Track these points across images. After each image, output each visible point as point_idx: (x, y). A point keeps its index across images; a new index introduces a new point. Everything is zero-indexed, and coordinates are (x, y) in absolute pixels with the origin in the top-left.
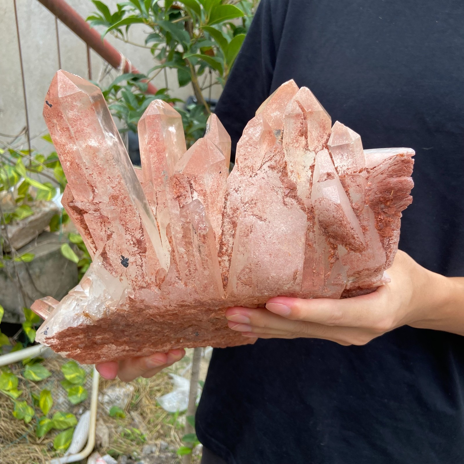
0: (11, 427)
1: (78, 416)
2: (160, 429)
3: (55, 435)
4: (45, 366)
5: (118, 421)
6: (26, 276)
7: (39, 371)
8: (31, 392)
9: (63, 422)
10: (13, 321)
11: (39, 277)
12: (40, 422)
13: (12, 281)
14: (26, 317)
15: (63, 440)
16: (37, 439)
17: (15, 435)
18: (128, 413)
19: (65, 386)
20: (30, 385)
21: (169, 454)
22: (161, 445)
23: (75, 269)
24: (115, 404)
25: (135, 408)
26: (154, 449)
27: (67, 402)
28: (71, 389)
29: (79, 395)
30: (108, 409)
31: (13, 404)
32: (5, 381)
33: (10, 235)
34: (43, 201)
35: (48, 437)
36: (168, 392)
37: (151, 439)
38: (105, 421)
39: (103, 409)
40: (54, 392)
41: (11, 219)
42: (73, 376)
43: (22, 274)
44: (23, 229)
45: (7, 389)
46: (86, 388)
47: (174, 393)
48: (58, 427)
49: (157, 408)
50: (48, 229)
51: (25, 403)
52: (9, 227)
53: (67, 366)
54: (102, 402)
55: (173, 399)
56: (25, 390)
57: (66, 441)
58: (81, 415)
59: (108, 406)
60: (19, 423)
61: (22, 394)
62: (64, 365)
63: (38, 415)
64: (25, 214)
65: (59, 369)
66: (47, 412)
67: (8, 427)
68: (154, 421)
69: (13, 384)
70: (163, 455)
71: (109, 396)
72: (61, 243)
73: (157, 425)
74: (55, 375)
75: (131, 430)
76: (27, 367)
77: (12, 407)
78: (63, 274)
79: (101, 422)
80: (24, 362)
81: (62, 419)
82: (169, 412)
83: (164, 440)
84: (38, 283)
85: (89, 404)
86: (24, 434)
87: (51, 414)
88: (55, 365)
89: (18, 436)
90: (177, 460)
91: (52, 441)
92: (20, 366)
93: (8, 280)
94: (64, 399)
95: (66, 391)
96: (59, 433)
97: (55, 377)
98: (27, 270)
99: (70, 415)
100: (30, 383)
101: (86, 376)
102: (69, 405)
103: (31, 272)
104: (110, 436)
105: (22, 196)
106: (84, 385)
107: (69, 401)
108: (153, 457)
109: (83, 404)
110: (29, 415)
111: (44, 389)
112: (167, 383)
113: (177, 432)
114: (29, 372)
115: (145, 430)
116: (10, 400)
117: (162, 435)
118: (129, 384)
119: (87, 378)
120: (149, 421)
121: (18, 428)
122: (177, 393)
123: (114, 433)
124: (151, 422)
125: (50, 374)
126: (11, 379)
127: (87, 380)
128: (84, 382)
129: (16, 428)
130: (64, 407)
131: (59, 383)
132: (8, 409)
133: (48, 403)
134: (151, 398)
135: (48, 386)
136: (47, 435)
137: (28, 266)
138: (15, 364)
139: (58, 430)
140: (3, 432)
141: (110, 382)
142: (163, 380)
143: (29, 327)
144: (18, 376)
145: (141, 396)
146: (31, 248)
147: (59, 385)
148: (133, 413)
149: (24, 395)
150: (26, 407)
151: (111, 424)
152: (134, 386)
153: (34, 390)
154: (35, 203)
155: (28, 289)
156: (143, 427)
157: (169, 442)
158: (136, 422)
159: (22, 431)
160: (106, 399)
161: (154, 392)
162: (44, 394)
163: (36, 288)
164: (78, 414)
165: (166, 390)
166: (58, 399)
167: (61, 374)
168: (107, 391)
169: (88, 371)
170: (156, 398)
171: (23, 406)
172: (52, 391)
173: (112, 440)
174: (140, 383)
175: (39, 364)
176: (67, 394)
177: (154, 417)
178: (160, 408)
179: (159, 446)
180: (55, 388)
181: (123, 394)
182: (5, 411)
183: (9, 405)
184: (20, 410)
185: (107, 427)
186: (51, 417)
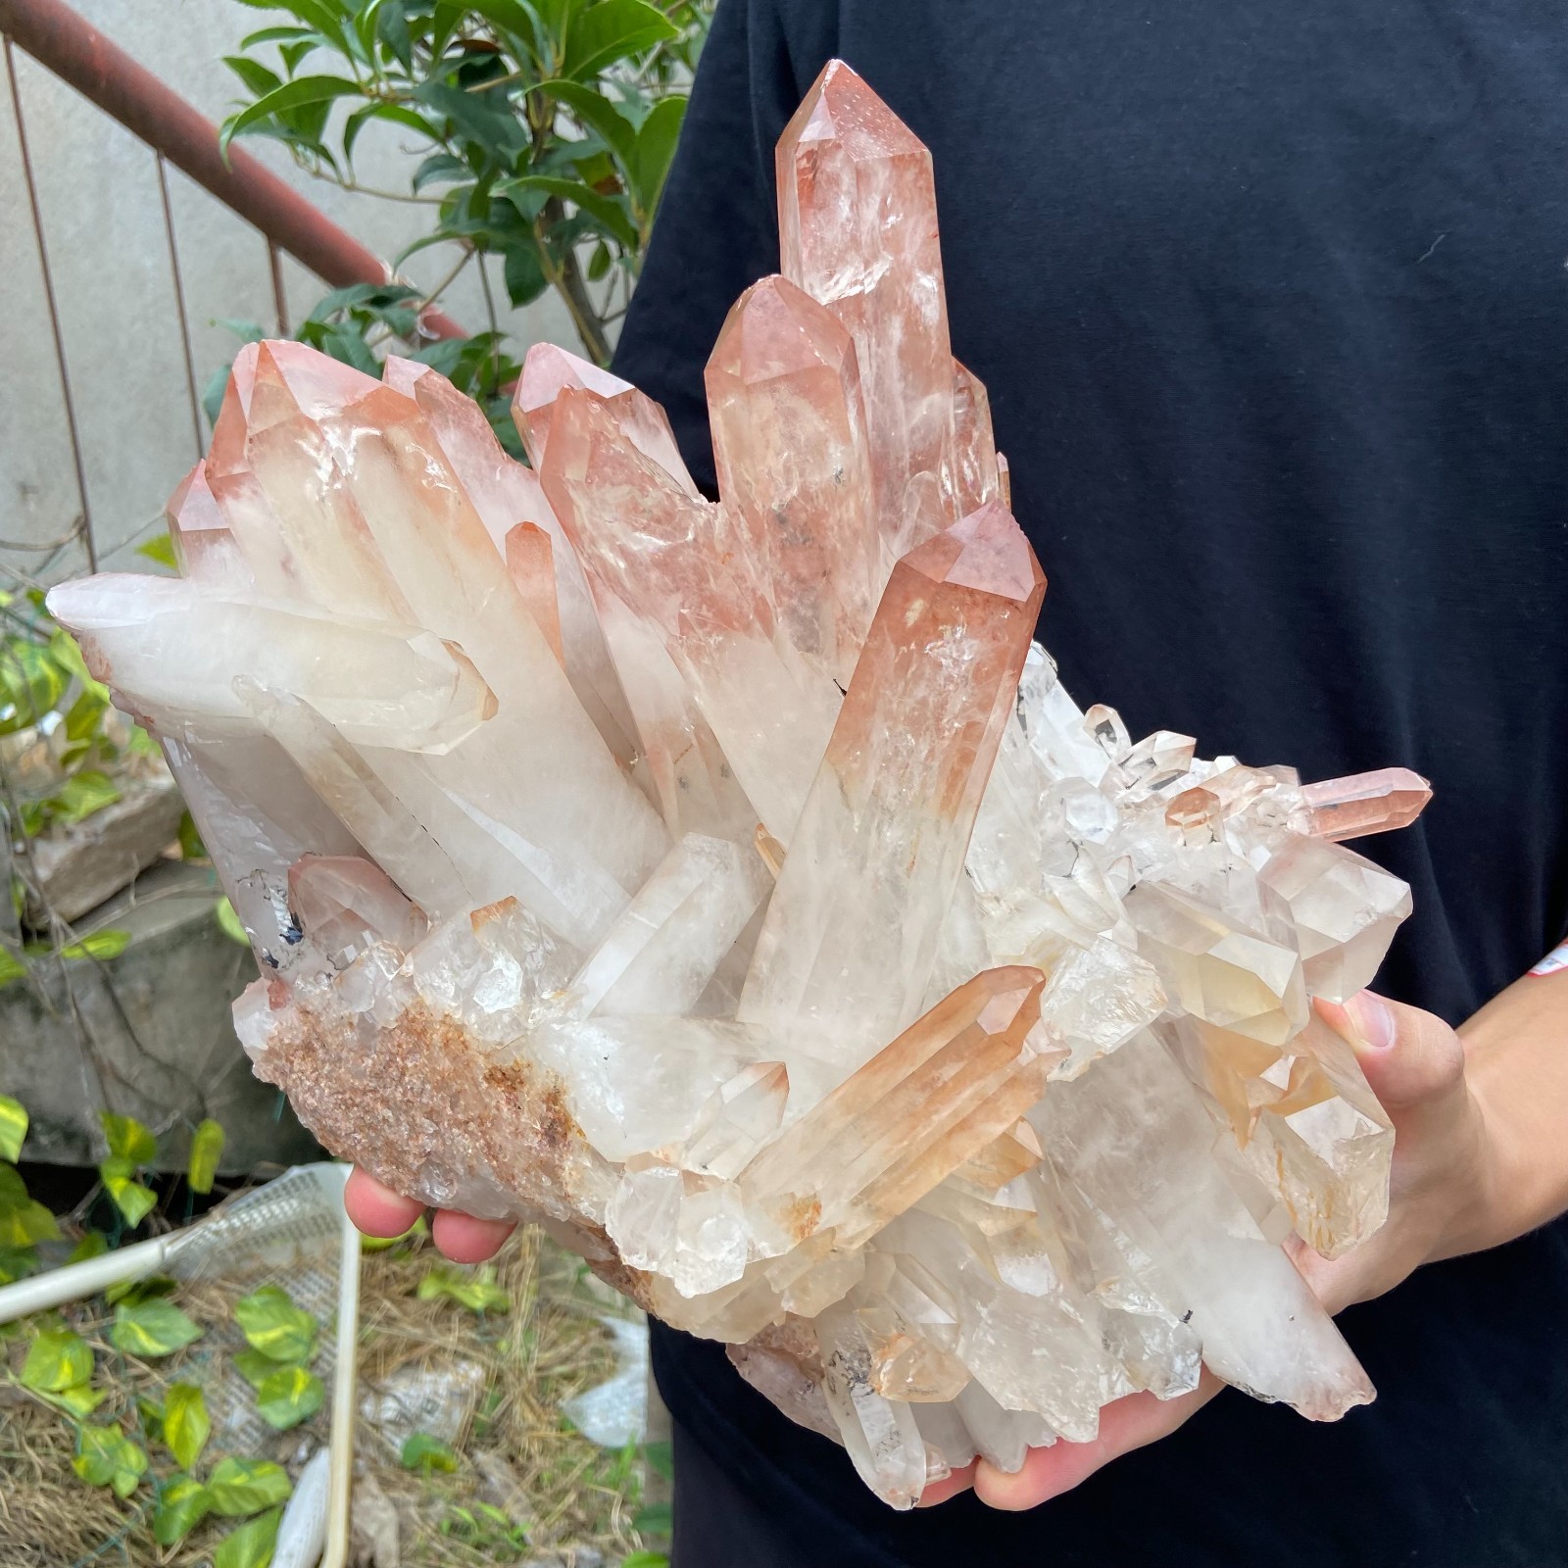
0: (68, 1512)
1: (292, 1470)
2: (575, 1502)
3: (218, 1536)
4: (179, 1305)
5: (428, 1483)
6: (106, 1007)
7: (160, 1323)
8: (136, 1394)
9: (240, 1491)
10: (68, 1158)
11: (148, 1008)
12: (164, 1493)
13: (57, 1024)
14: (111, 1145)
15: (246, 1552)
16: (159, 1552)
17: (85, 1541)
18: (465, 1458)
19: (248, 1369)
20: (134, 1372)
22: (580, 1558)
24: (421, 1428)
25: (490, 1440)
27: (257, 1422)
28: (269, 1378)
29: (295, 1398)
30: (397, 1444)
31: (72, 1433)
32: (47, 1360)
33: (44, 873)
34: (152, 758)
35: (194, 1542)
36: (599, 1382)
37: (546, 1542)
38: (385, 1484)
39: (380, 1446)
40: (214, 1391)
41: (46, 821)
42: (273, 1335)
43: (91, 999)
44: (88, 849)
45: (57, 1386)
46: (318, 1373)
47: (622, 1382)
48: (228, 1509)
49: (565, 1435)
50: (174, 851)
51: (117, 1430)
52: (42, 847)
53: (255, 1301)
54: (374, 1421)
55: (616, 1402)
56: (116, 1387)
57: (257, 1555)
58: (302, 1464)
59: (397, 1435)
60: (97, 1496)
61: (107, 1401)
62: (245, 1301)
63: (155, 1473)
64: (91, 800)
65: (225, 1314)
66: (190, 1458)
67: (58, 1512)
68: (553, 1481)
69: (74, 1369)
71: (395, 1397)
72: (217, 894)
73: (565, 1492)
74: (216, 1336)
75: (475, 1512)
76: (122, 1310)
77: (70, 1446)
79: (371, 1484)
80: (110, 1297)
81: (240, 1481)
82: (606, 1448)
83: (584, 1540)
84: (144, 1029)
86: (113, 1534)
87: (205, 1466)
88: (213, 1302)
89: (93, 1541)
91: (209, 1555)
92: (98, 1311)
93: (45, 1020)
94: (247, 1416)
95: (254, 1389)
96: (232, 1530)
97: (215, 1343)
98: (107, 985)
99: (268, 1468)
100: (134, 1366)
101: (318, 1332)
102: (263, 1434)
103: (119, 991)
104: (403, 1533)
105: (84, 743)
106: (312, 1365)
107: (265, 1421)
109: (308, 1427)
110: (130, 1471)
111: (178, 1382)
112: (598, 1353)
114: (129, 1328)
115: (524, 1511)
116: (64, 1420)
117: (583, 1525)
118: (465, 1357)
119: (322, 1340)
120: (538, 1479)
121: (93, 1514)
122: (631, 1383)
123: (416, 1523)
124: (545, 1482)
125: (198, 1332)
126: (67, 1353)
127: (320, 1345)
128: (313, 1355)
129: (87, 1514)
130: (248, 1441)
131: (228, 1360)
132: (60, 1453)
133: (193, 1428)
134: (543, 1405)
135: (193, 1372)
136: (191, 1537)
137: (108, 970)
138: (82, 1304)
139: (230, 1518)
140: (42, 1528)
141: (402, 1354)
142: (585, 1342)
143: (122, 1176)
144: (93, 1344)
145: (508, 1398)
146: (116, 912)
147: (228, 1369)
148: (481, 1456)
149: (114, 1404)
150: (121, 1446)
151: (403, 1493)
152: (483, 1365)
153: (146, 1389)
154: (124, 766)
155: (113, 1048)
156: (518, 1500)
157: (607, 1547)
158: (492, 1484)
159: (107, 1525)
160: (389, 1409)
161: (552, 1384)
162: (178, 1399)
163: (139, 1045)
164: (293, 1461)
165: (594, 1375)
166: (225, 1414)
167: (234, 1329)
168: (393, 1385)
169: (323, 1317)
170: (561, 1403)
171: (108, 1440)
172: (207, 1387)
173: (411, 1546)
174: (505, 1353)
175: (159, 1301)
176: (257, 1398)
177: (556, 1465)
178: (575, 1437)
179: (571, 1564)
180: (216, 1379)
181: (444, 1393)
182: (49, 1458)
183: (60, 1438)
184: (99, 1455)
185: (392, 1501)
186: (204, 1475)
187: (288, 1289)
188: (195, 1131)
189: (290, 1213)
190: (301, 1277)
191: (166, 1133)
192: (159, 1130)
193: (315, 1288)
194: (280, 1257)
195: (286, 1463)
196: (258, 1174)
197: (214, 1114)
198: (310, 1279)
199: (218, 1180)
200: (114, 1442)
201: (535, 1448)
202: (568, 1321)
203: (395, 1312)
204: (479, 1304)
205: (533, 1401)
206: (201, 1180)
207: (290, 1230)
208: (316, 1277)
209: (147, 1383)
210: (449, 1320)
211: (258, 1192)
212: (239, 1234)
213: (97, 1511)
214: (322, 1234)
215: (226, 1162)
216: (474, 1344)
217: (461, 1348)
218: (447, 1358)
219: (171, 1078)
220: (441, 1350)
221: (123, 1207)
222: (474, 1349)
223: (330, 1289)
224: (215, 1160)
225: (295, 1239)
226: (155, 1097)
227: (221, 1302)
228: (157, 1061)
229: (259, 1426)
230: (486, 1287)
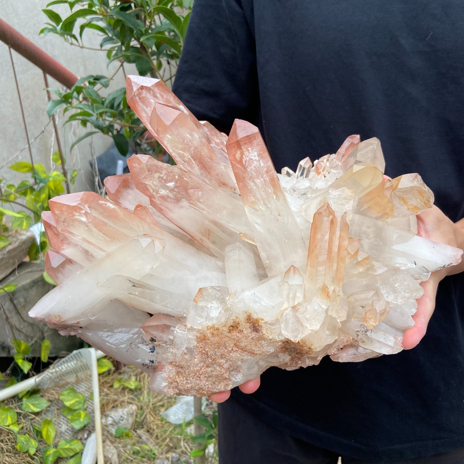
1: (83, 441)
2: (169, 441)
4: (42, 396)
5: (125, 440)
6: (12, 307)
7: (37, 402)
8: (32, 425)
9: (68, 449)
10: (3, 355)
11: (24, 306)
12: (45, 452)
14: (16, 349)
18: (134, 433)
19: (65, 413)
20: (30, 417)
22: (173, 457)
24: (120, 425)
25: (141, 426)
26: (166, 462)
27: (70, 429)
28: (73, 415)
29: (82, 420)
30: (113, 431)
31: (14, 437)
32: (3, 417)
34: (19, 230)
36: (172, 406)
37: (162, 454)
38: (112, 442)
39: (108, 432)
40: (55, 421)
42: (72, 402)
43: (7, 305)
45: (7, 424)
46: (87, 412)
47: (178, 405)
48: (64, 455)
49: (163, 423)
50: (27, 259)
51: (27, 435)
53: (65, 393)
54: (106, 424)
55: (177, 411)
56: (25, 423)
58: (86, 439)
59: (113, 428)
60: (24, 456)
61: (22, 428)
62: (62, 393)
63: (41, 447)
64: (2, 244)
65: (57, 397)
66: (51, 441)
67: (12, 461)
68: (161, 436)
69: (12, 419)
71: (111, 417)
72: (42, 271)
73: (165, 439)
74: (54, 404)
75: (140, 447)
76: (24, 399)
77: (14, 441)
79: (108, 442)
80: (20, 396)
81: (67, 446)
82: (176, 425)
83: (174, 452)
84: (24, 313)
85: (94, 427)
87: (56, 443)
88: (53, 394)
92: (17, 401)
94: (67, 427)
95: (68, 419)
96: (66, 462)
97: (54, 406)
98: (12, 300)
99: (75, 441)
100: (31, 416)
101: (86, 400)
102: (72, 432)
103: (15, 302)
104: (119, 456)
106: (85, 409)
107: (72, 428)
109: (87, 428)
110: (33, 447)
111: (44, 419)
112: (170, 398)
113: (187, 443)
114: (27, 405)
115: (154, 446)
116: (11, 434)
117: (172, 448)
118: (131, 403)
120: (157, 436)
121: (23, 461)
122: (181, 405)
123: (122, 452)
124: (159, 437)
125: (49, 404)
126: (9, 414)
127: (87, 404)
128: (85, 407)
129: (21, 461)
130: (68, 435)
131: (59, 411)
132: (11, 444)
133: (50, 433)
134: (156, 415)
135: (48, 416)
137: (12, 296)
138: (11, 400)
139: (65, 458)
141: (112, 404)
143: (20, 359)
144: (16, 411)
145: (145, 413)
146: (12, 278)
147: (59, 414)
148: (139, 432)
149: (25, 428)
150: (29, 440)
151: (118, 444)
152: (136, 405)
153: (35, 422)
154: (10, 233)
155: (15, 320)
156: (152, 443)
157: (180, 453)
158: (143, 439)
160: (110, 420)
161: (157, 408)
162: (45, 424)
163: (22, 318)
164: (83, 439)
165: (170, 404)
166: (60, 427)
167: (60, 402)
168: (110, 413)
169: (87, 395)
170: (161, 413)
171: (25, 438)
172: (53, 420)
173: (122, 459)
174: (142, 400)
175: (36, 396)
176: (69, 421)
177: (161, 431)
178: (166, 423)
179: (170, 459)
180: (56, 417)
181: (126, 414)
182: (8, 446)
183: (11, 439)
184: (23, 443)
185: (115, 447)
186: (56, 446)
187: (76, 389)
188: (41, 343)
189: (73, 365)
190: (78, 384)
191: (32, 344)
192: (30, 344)
193: (83, 387)
194: (72, 379)
195: (81, 439)
196: (61, 355)
197: (46, 338)
198: (81, 385)
199: (49, 358)
200: (27, 439)
203: (108, 392)
204: (133, 387)
205: (152, 413)
206: (44, 358)
207: (74, 371)
208: (83, 384)
209: (35, 420)
210: (124, 393)
211: (64, 360)
212: (58, 373)
214: (84, 370)
215: (51, 353)
216: (132, 399)
217: (129, 401)
218: (126, 403)
219: (33, 328)
220: (123, 402)
221: (22, 368)
222: (133, 400)
223: (88, 387)
224: (48, 352)
225: (75, 373)
226: (28, 334)
227: (55, 393)
228: (28, 322)
229: (71, 430)
230: (134, 382)
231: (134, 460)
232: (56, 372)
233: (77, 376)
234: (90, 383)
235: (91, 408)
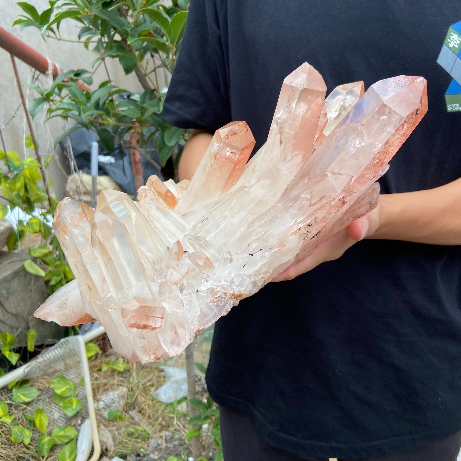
0: (11, 453)
1: (77, 427)
2: (161, 420)
3: (57, 451)
4: (32, 386)
5: (118, 423)
7: (27, 392)
8: (24, 415)
9: (62, 436)
11: (7, 298)
12: (40, 441)
14: (2, 342)
15: (67, 454)
16: (41, 459)
18: (126, 414)
19: (57, 401)
20: (22, 408)
21: (176, 443)
22: (166, 436)
23: (42, 283)
24: (112, 408)
25: (132, 408)
26: (160, 441)
27: (62, 416)
28: (64, 402)
29: (74, 407)
30: (106, 414)
31: (8, 429)
35: (51, 454)
36: (161, 385)
37: (155, 433)
38: (106, 426)
39: (101, 415)
40: (47, 409)
42: (63, 390)
46: (79, 398)
47: (168, 384)
48: (59, 442)
49: (154, 402)
50: (6, 249)
51: (21, 426)
53: (55, 381)
54: (98, 409)
55: (168, 390)
56: (17, 413)
57: (71, 454)
58: (80, 425)
59: (105, 411)
60: (19, 447)
61: (15, 419)
62: (52, 381)
63: (35, 436)
65: (47, 386)
66: (45, 430)
67: (8, 453)
68: (154, 416)
69: (3, 410)
70: (170, 445)
71: (103, 401)
72: (23, 260)
73: (157, 419)
74: (44, 393)
75: (134, 429)
76: (14, 390)
77: (9, 433)
78: (31, 290)
79: (102, 427)
80: (10, 387)
81: (62, 433)
82: (167, 403)
83: (168, 430)
84: (7, 305)
85: (87, 413)
86: (26, 456)
87: (49, 431)
88: (43, 383)
89: (20, 459)
90: (185, 446)
91: (56, 457)
92: (6, 392)
94: (59, 415)
95: (60, 407)
96: (61, 448)
97: (44, 395)
99: (69, 428)
100: (22, 406)
101: (76, 386)
102: (65, 419)
104: (114, 439)
106: (77, 396)
107: (65, 415)
108: (161, 449)
109: (80, 414)
110: (28, 437)
111: (36, 408)
112: (159, 377)
113: (179, 420)
114: (17, 395)
115: (147, 426)
116: (5, 426)
117: (165, 426)
118: (121, 385)
119: (78, 388)
120: (149, 416)
121: (19, 452)
122: (171, 384)
123: (117, 435)
124: (151, 416)
125: (39, 393)
127: (78, 390)
128: (76, 393)
129: (17, 452)
130: (61, 422)
131: (50, 399)
132: (5, 436)
133: (44, 422)
134: (146, 395)
135: (39, 405)
136: (49, 453)
138: (1, 391)
139: (60, 445)
140: (5, 459)
141: (102, 388)
142: (154, 375)
143: (7, 350)
144: (7, 402)
145: (136, 394)
147: (50, 402)
148: (130, 413)
149: (18, 419)
150: (23, 430)
151: (112, 427)
152: (126, 387)
153: (26, 412)
156: (145, 423)
157: (174, 431)
158: (136, 420)
159: (24, 454)
160: (102, 404)
161: (147, 388)
162: (37, 414)
163: (6, 310)
164: (77, 425)
165: (159, 383)
166: (52, 415)
167: (50, 390)
168: (101, 397)
169: (77, 382)
170: (151, 393)
171: (19, 429)
172: (45, 408)
173: (117, 442)
174: (132, 382)
175: (25, 386)
176: (61, 408)
177: (153, 411)
178: (157, 402)
179: (164, 438)
180: (47, 405)
181: (117, 397)
182: (3, 438)
183: (4, 431)
184: (17, 434)
185: (109, 431)
186: (50, 434)
187: (65, 376)
188: (27, 333)
190: (68, 371)
191: (18, 335)
192: (16, 335)
193: (73, 373)
194: (60, 366)
195: (75, 426)
196: (47, 343)
197: (32, 327)
198: (70, 371)
199: (36, 347)
200: (21, 430)
201: (146, 408)
202: (148, 370)
203: (98, 376)
204: (122, 370)
205: (143, 394)
206: (31, 348)
207: (61, 357)
208: (72, 370)
209: (27, 410)
210: (113, 375)
211: (51, 348)
212: (47, 362)
213: (20, 451)
214: (72, 357)
215: (37, 341)
216: (122, 381)
217: (119, 383)
218: (116, 386)
219: (17, 319)
220: (113, 385)
221: (10, 359)
222: (123, 383)
223: (77, 373)
224: (34, 341)
225: (64, 360)
226: (13, 325)
227: (45, 382)
228: (12, 314)
229: (64, 417)
230: (122, 364)
231: (129, 442)
232: (44, 360)
233: (66, 364)
234: (80, 370)
235: (83, 394)
